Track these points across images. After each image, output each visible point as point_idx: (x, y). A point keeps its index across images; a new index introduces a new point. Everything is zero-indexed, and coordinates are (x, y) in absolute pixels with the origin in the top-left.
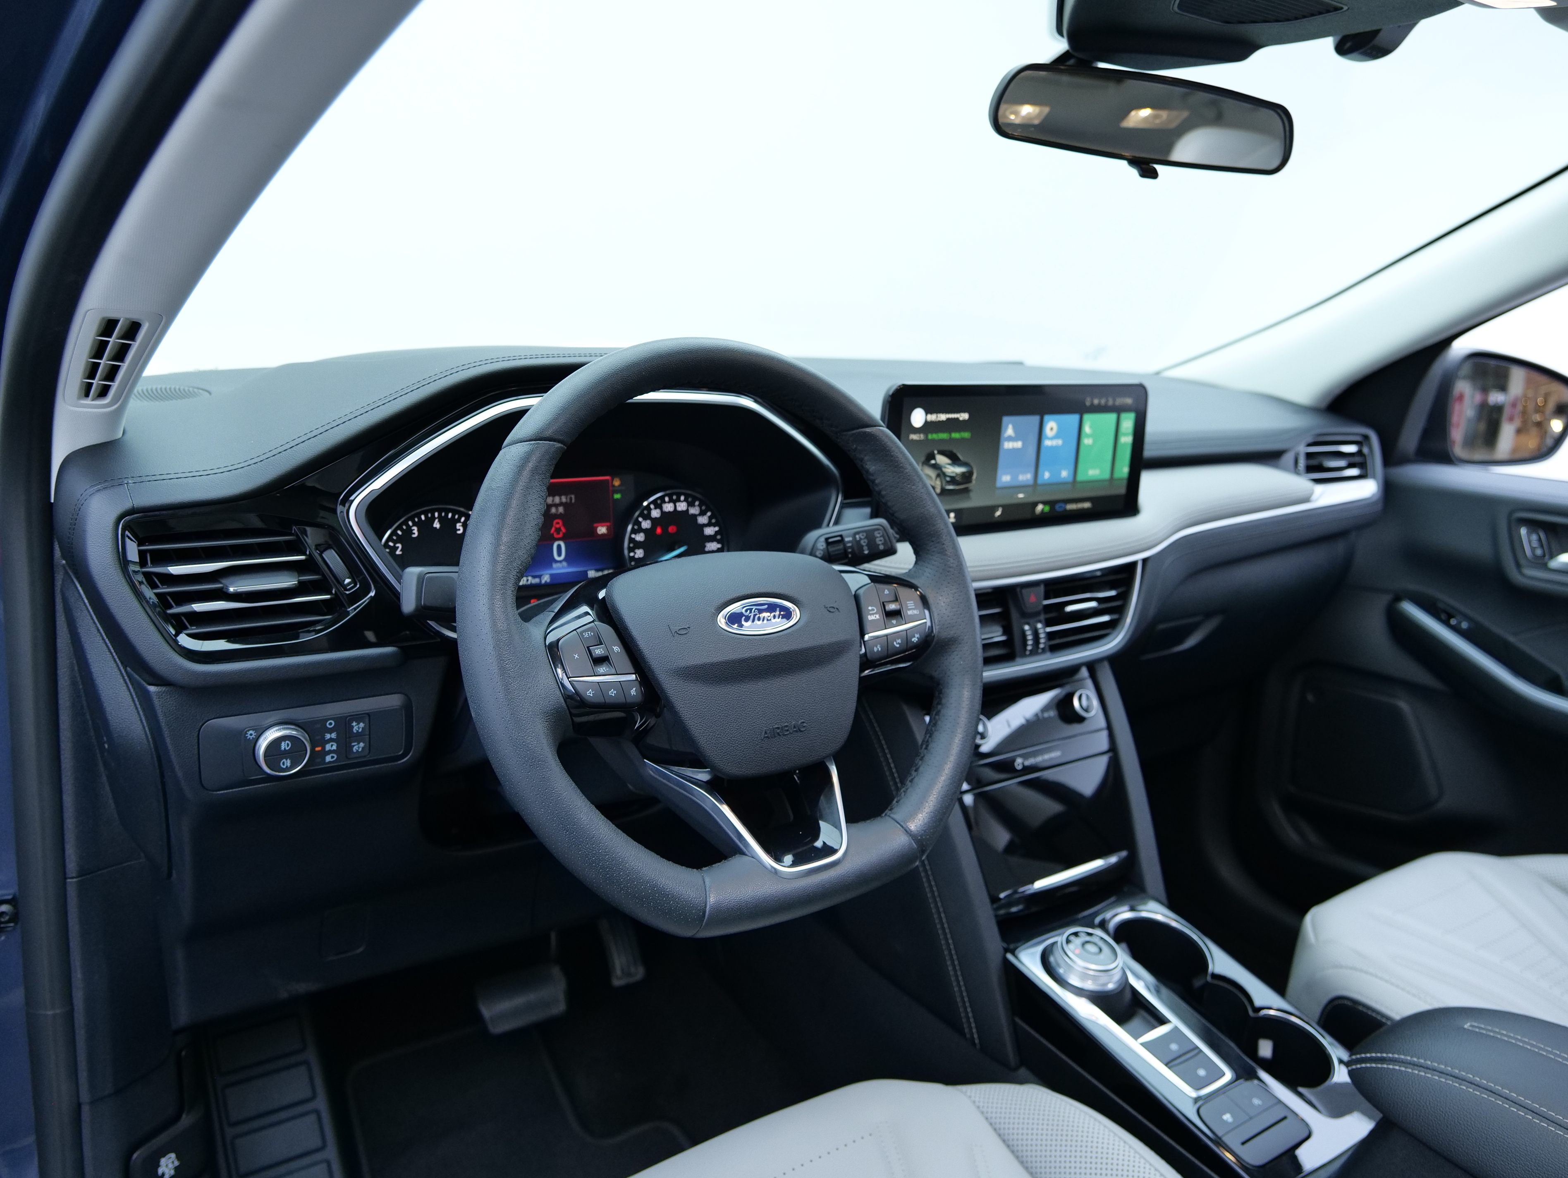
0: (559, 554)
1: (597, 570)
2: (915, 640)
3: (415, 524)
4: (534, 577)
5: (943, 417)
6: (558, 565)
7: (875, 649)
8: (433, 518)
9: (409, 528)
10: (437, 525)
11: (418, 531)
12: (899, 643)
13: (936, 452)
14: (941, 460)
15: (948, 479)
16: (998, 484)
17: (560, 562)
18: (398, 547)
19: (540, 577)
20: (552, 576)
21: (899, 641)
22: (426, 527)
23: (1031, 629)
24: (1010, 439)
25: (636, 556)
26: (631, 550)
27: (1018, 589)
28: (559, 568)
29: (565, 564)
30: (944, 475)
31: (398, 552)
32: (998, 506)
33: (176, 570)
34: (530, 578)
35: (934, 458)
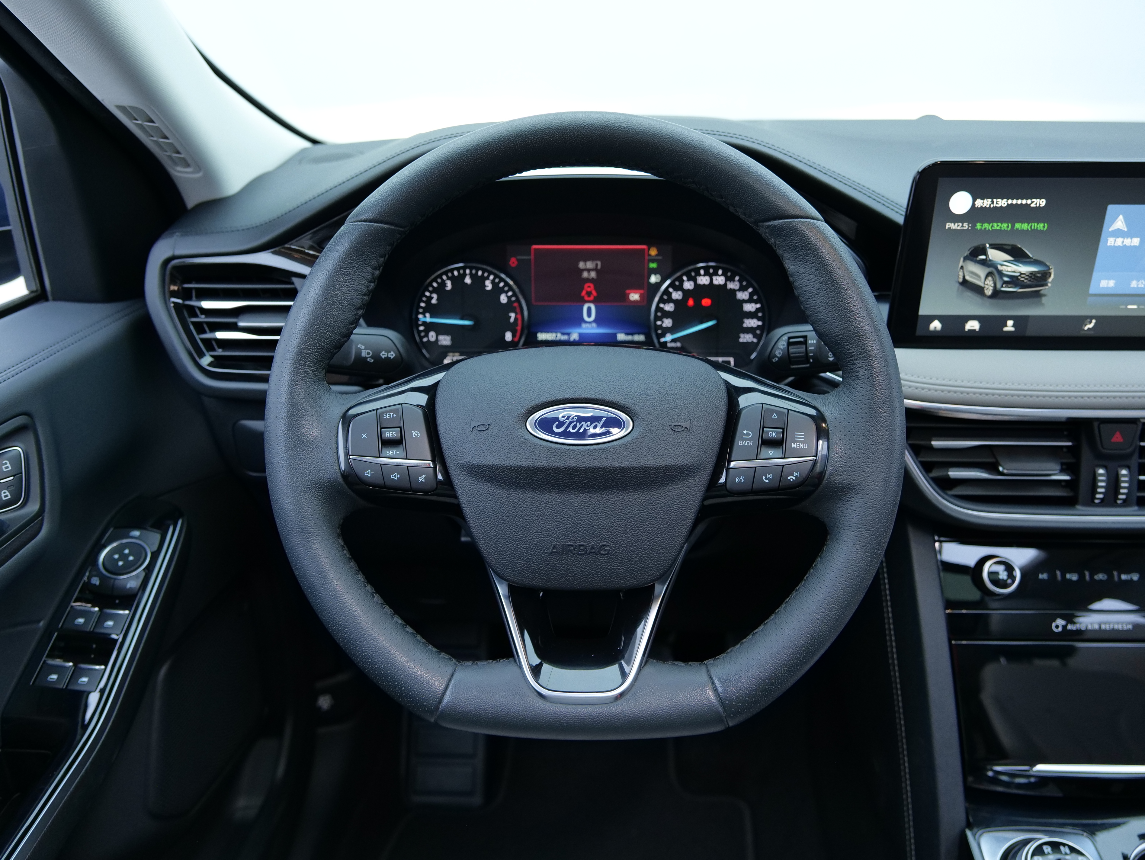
0: (589, 315)
1: (627, 334)
2: (792, 478)
3: (448, 278)
4: (563, 334)
5: (1002, 203)
6: (588, 325)
7: (737, 480)
8: (465, 275)
9: (443, 282)
10: (468, 280)
11: (452, 284)
12: (769, 479)
13: (988, 245)
14: (995, 255)
15: (1006, 279)
16: (1092, 290)
17: (590, 323)
18: (433, 298)
19: (569, 334)
20: (580, 335)
21: (770, 476)
22: (458, 281)
23: (1108, 474)
24: (1118, 233)
25: (664, 325)
26: (657, 318)
27: (1096, 424)
28: (587, 328)
29: (594, 325)
30: (1001, 274)
31: (434, 301)
32: (1091, 318)
33: (207, 305)
34: (559, 335)
35: (985, 253)
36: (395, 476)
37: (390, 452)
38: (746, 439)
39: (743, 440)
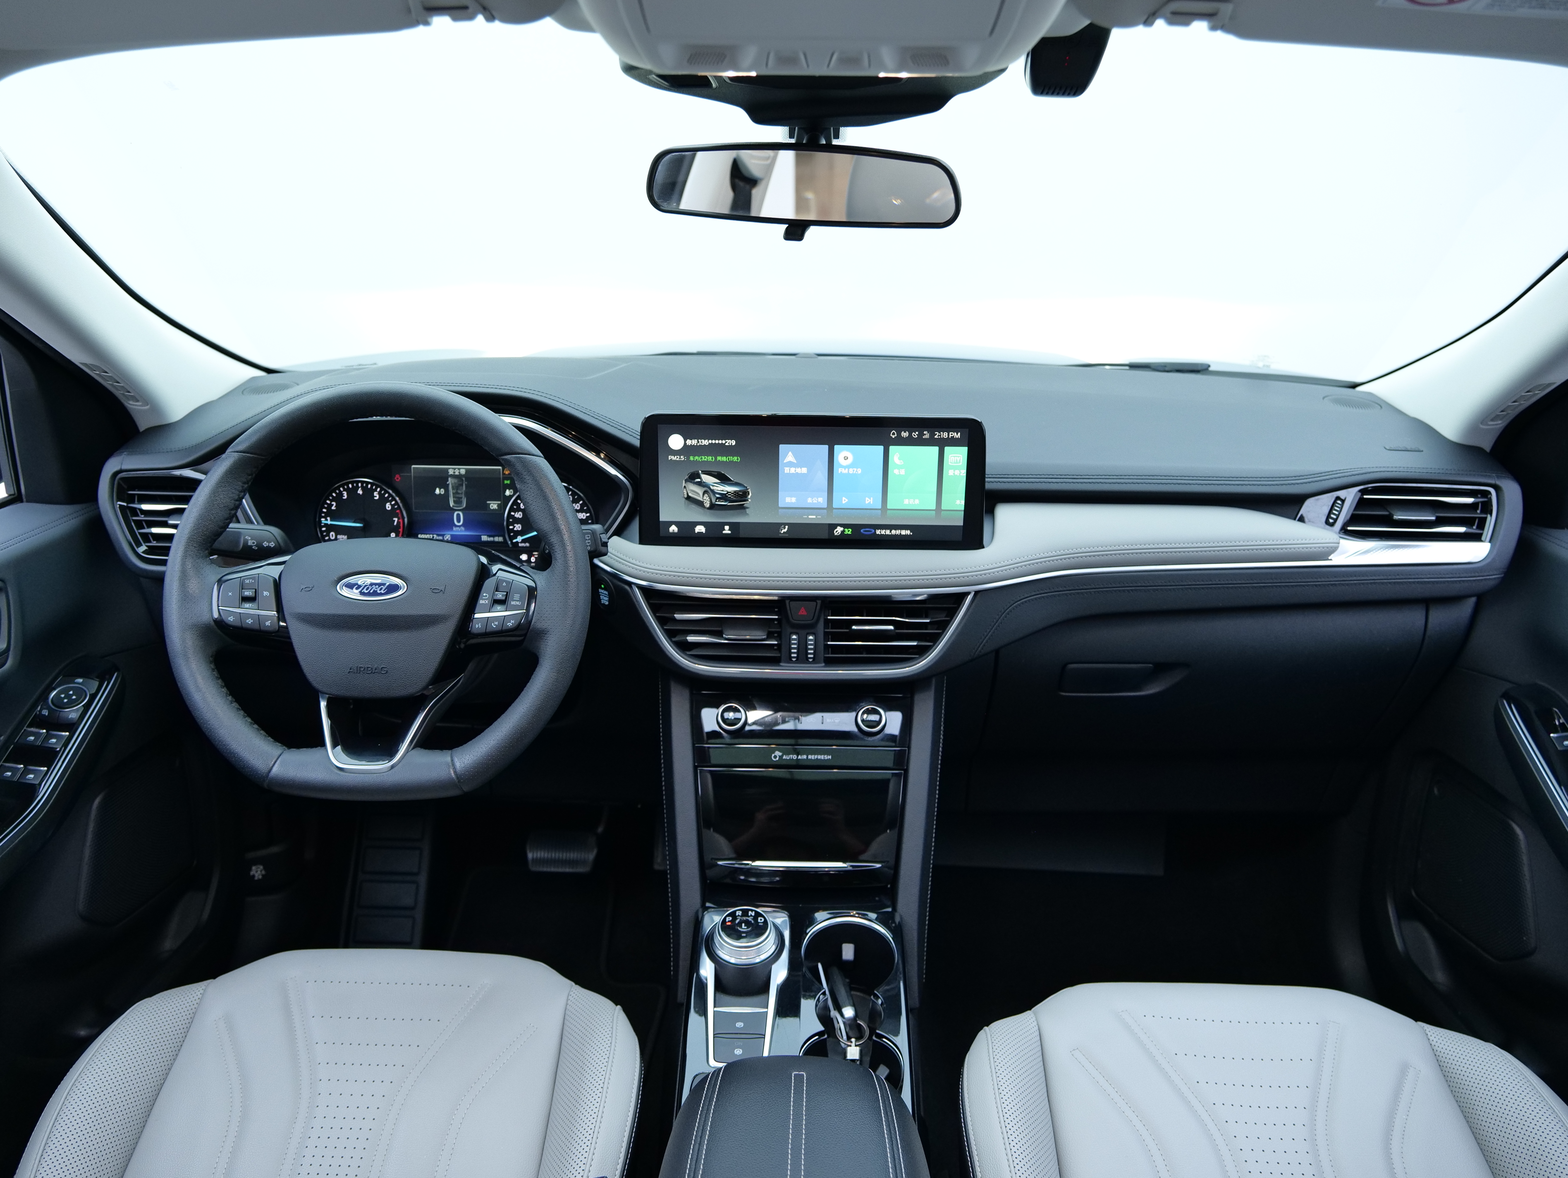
0: (459, 521)
1: (489, 536)
2: (510, 624)
3: (345, 490)
4: (438, 535)
5: (705, 442)
6: (458, 528)
7: (477, 626)
8: (358, 487)
9: (341, 492)
10: (360, 492)
11: (347, 494)
12: (496, 625)
13: (700, 472)
14: (707, 479)
15: (718, 496)
16: (780, 505)
17: (459, 526)
18: (333, 505)
19: (443, 535)
20: (452, 536)
21: (497, 623)
22: (352, 492)
23: (799, 640)
24: (790, 464)
25: (515, 529)
26: (509, 524)
27: (787, 602)
28: (456, 531)
29: (463, 528)
30: (713, 491)
31: (333, 508)
32: (785, 524)
33: (146, 507)
34: (435, 536)
35: (700, 478)
36: (249, 621)
37: (247, 605)
38: (484, 599)
39: (483, 599)
